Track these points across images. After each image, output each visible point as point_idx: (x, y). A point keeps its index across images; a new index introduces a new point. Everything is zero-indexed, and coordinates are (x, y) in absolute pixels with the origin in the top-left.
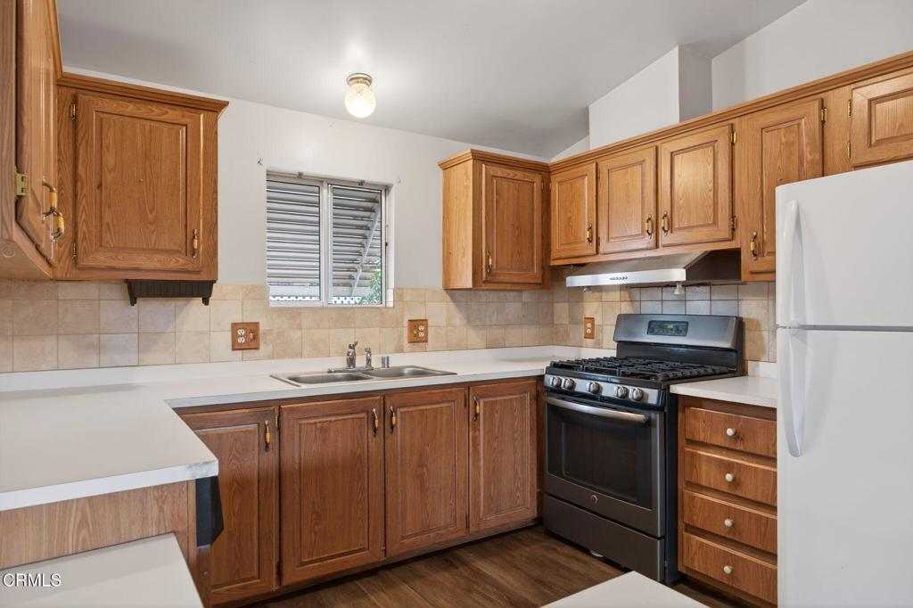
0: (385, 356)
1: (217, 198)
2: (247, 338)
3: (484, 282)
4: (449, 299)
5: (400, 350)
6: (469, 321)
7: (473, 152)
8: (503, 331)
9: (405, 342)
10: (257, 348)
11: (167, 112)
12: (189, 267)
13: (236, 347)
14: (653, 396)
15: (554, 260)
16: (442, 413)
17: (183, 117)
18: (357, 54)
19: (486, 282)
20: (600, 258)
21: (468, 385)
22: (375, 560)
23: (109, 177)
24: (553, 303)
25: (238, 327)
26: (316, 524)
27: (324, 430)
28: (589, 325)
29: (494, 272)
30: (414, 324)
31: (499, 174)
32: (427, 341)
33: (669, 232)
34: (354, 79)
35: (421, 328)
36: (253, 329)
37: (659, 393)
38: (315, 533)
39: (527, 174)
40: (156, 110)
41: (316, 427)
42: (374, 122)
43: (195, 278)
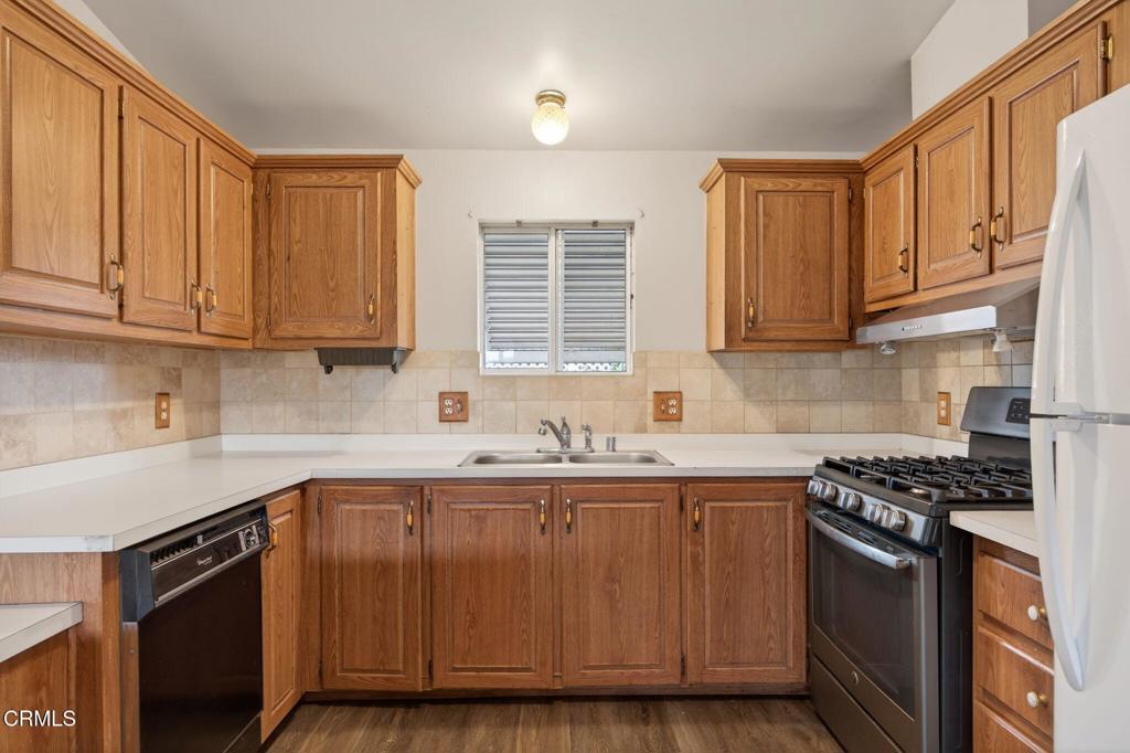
0: (611, 436)
1: (396, 260)
2: (455, 409)
3: (744, 340)
4: (715, 364)
5: (641, 429)
6: (747, 394)
7: (721, 162)
8: (805, 409)
9: (650, 420)
10: (465, 421)
11: (345, 177)
12: (367, 334)
13: (443, 418)
14: (918, 526)
15: (870, 303)
16: (643, 516)
17: (360, 179)
18: (550, 69)
19: (745, 340)
20: (922, 297)
21: (683, 482)
22: (544, 686)
23: (296, 248)
24: (900, 369)
25: (446, 396)
26: (470, 627)
27: (480, 519)
28: (943, 404)
29: (760, 326)
30: (661, 398)
31: (769, 186)
32: (680, 420)
33: (1007, 243)
34: (541, 98)
35: (673, 402)
36: (461, 399)
37: (927, 521)
38: (470, 638)
39: (820, 181)
40: (336, 176)
41: (471, 516)
42: (569, 145)
43: (374, 344)
